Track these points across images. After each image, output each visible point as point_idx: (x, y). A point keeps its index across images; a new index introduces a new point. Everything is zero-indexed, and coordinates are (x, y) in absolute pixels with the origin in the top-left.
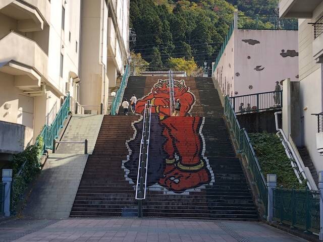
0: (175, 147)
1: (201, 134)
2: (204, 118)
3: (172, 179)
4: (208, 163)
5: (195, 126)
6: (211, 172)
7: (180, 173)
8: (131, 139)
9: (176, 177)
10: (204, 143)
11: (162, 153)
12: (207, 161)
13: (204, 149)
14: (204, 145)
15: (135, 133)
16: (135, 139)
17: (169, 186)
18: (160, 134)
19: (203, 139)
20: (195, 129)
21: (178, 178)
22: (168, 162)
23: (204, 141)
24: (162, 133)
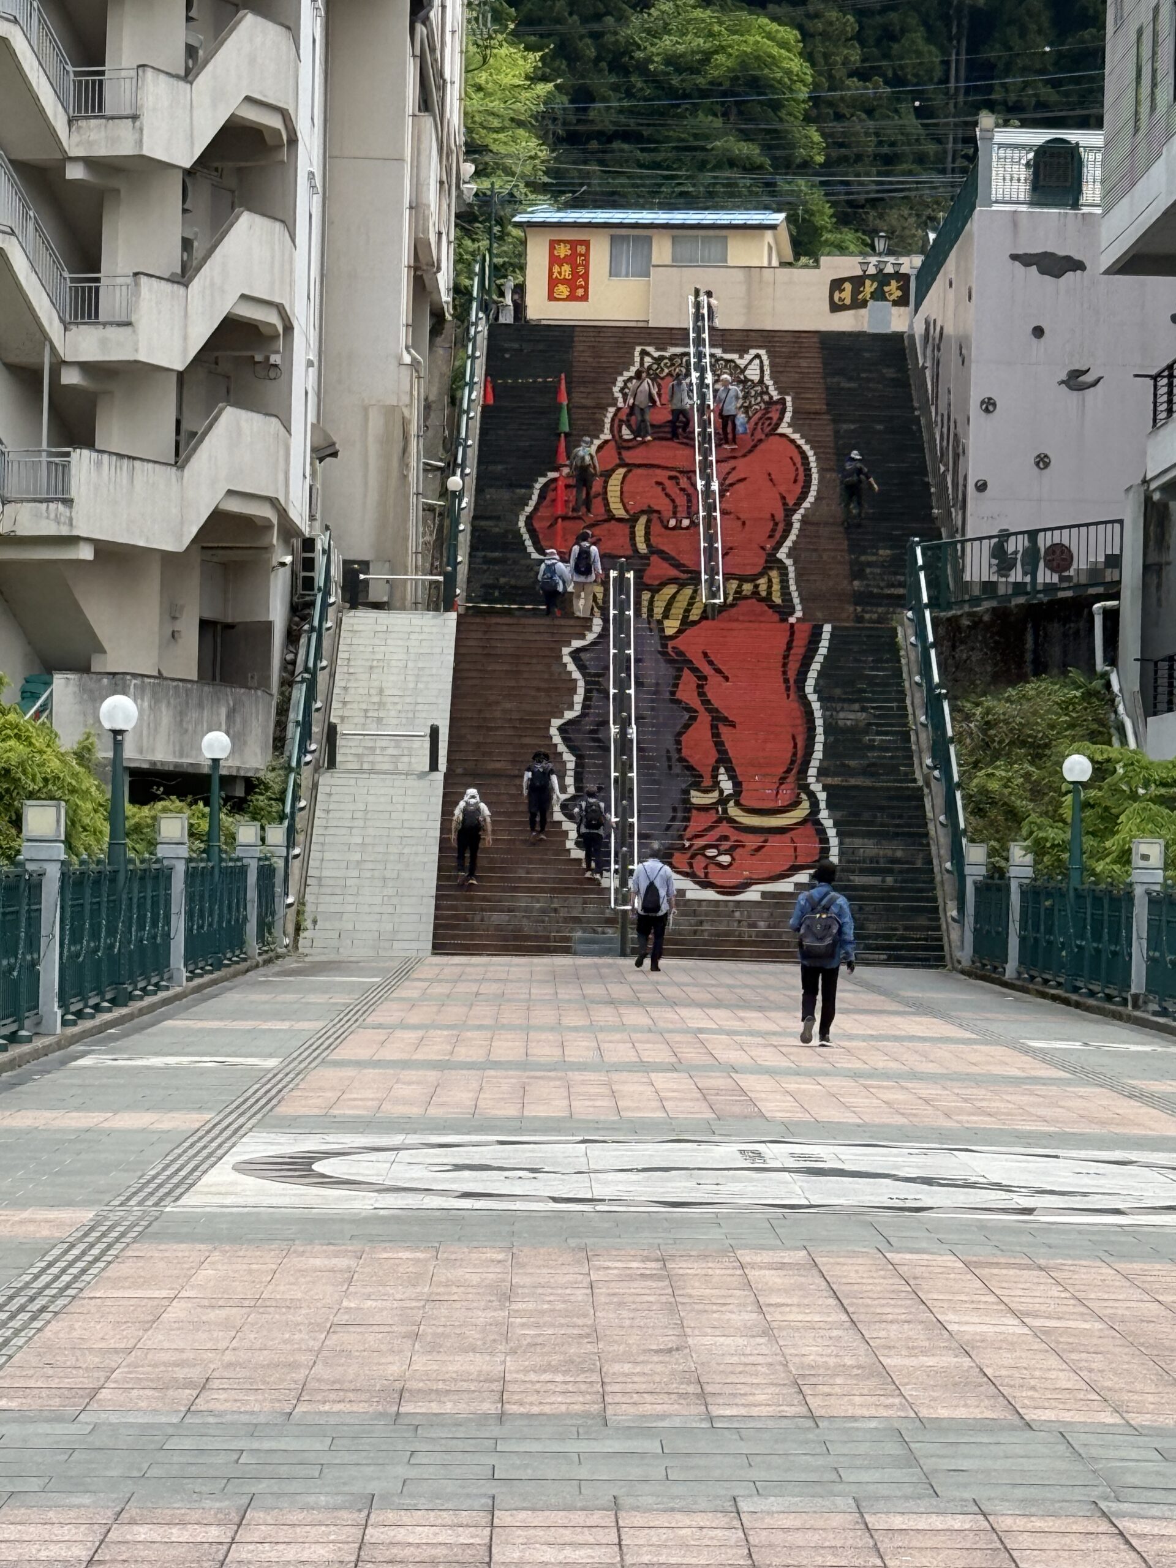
0: (719, 744)
1: (813, 697)
2: (827, 628)
3: (712, 852)
4: (823, 805)
5: (793, 667)
6: (831, 833)
7: (734, 836)
8: (569, 715)
9: (722, 848)
10: (820, 730)
11: (677, 769)
12: (822, 796)
13: (818, 753)
14: (820, 738)
15: (581, 691)
16: (583, 715)
17: (702, 875)
18: (667, 696)
19: (818, 713)
20: (792, 675)
21: (729, 851)
22: (698, 798)
23: (819, 722)
24: (673, 693)
